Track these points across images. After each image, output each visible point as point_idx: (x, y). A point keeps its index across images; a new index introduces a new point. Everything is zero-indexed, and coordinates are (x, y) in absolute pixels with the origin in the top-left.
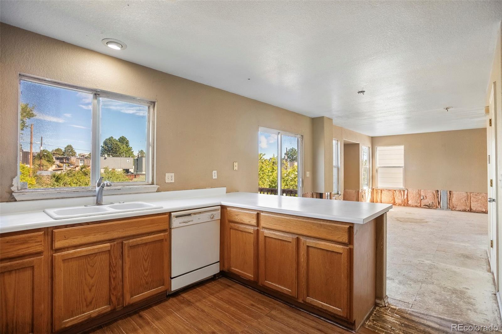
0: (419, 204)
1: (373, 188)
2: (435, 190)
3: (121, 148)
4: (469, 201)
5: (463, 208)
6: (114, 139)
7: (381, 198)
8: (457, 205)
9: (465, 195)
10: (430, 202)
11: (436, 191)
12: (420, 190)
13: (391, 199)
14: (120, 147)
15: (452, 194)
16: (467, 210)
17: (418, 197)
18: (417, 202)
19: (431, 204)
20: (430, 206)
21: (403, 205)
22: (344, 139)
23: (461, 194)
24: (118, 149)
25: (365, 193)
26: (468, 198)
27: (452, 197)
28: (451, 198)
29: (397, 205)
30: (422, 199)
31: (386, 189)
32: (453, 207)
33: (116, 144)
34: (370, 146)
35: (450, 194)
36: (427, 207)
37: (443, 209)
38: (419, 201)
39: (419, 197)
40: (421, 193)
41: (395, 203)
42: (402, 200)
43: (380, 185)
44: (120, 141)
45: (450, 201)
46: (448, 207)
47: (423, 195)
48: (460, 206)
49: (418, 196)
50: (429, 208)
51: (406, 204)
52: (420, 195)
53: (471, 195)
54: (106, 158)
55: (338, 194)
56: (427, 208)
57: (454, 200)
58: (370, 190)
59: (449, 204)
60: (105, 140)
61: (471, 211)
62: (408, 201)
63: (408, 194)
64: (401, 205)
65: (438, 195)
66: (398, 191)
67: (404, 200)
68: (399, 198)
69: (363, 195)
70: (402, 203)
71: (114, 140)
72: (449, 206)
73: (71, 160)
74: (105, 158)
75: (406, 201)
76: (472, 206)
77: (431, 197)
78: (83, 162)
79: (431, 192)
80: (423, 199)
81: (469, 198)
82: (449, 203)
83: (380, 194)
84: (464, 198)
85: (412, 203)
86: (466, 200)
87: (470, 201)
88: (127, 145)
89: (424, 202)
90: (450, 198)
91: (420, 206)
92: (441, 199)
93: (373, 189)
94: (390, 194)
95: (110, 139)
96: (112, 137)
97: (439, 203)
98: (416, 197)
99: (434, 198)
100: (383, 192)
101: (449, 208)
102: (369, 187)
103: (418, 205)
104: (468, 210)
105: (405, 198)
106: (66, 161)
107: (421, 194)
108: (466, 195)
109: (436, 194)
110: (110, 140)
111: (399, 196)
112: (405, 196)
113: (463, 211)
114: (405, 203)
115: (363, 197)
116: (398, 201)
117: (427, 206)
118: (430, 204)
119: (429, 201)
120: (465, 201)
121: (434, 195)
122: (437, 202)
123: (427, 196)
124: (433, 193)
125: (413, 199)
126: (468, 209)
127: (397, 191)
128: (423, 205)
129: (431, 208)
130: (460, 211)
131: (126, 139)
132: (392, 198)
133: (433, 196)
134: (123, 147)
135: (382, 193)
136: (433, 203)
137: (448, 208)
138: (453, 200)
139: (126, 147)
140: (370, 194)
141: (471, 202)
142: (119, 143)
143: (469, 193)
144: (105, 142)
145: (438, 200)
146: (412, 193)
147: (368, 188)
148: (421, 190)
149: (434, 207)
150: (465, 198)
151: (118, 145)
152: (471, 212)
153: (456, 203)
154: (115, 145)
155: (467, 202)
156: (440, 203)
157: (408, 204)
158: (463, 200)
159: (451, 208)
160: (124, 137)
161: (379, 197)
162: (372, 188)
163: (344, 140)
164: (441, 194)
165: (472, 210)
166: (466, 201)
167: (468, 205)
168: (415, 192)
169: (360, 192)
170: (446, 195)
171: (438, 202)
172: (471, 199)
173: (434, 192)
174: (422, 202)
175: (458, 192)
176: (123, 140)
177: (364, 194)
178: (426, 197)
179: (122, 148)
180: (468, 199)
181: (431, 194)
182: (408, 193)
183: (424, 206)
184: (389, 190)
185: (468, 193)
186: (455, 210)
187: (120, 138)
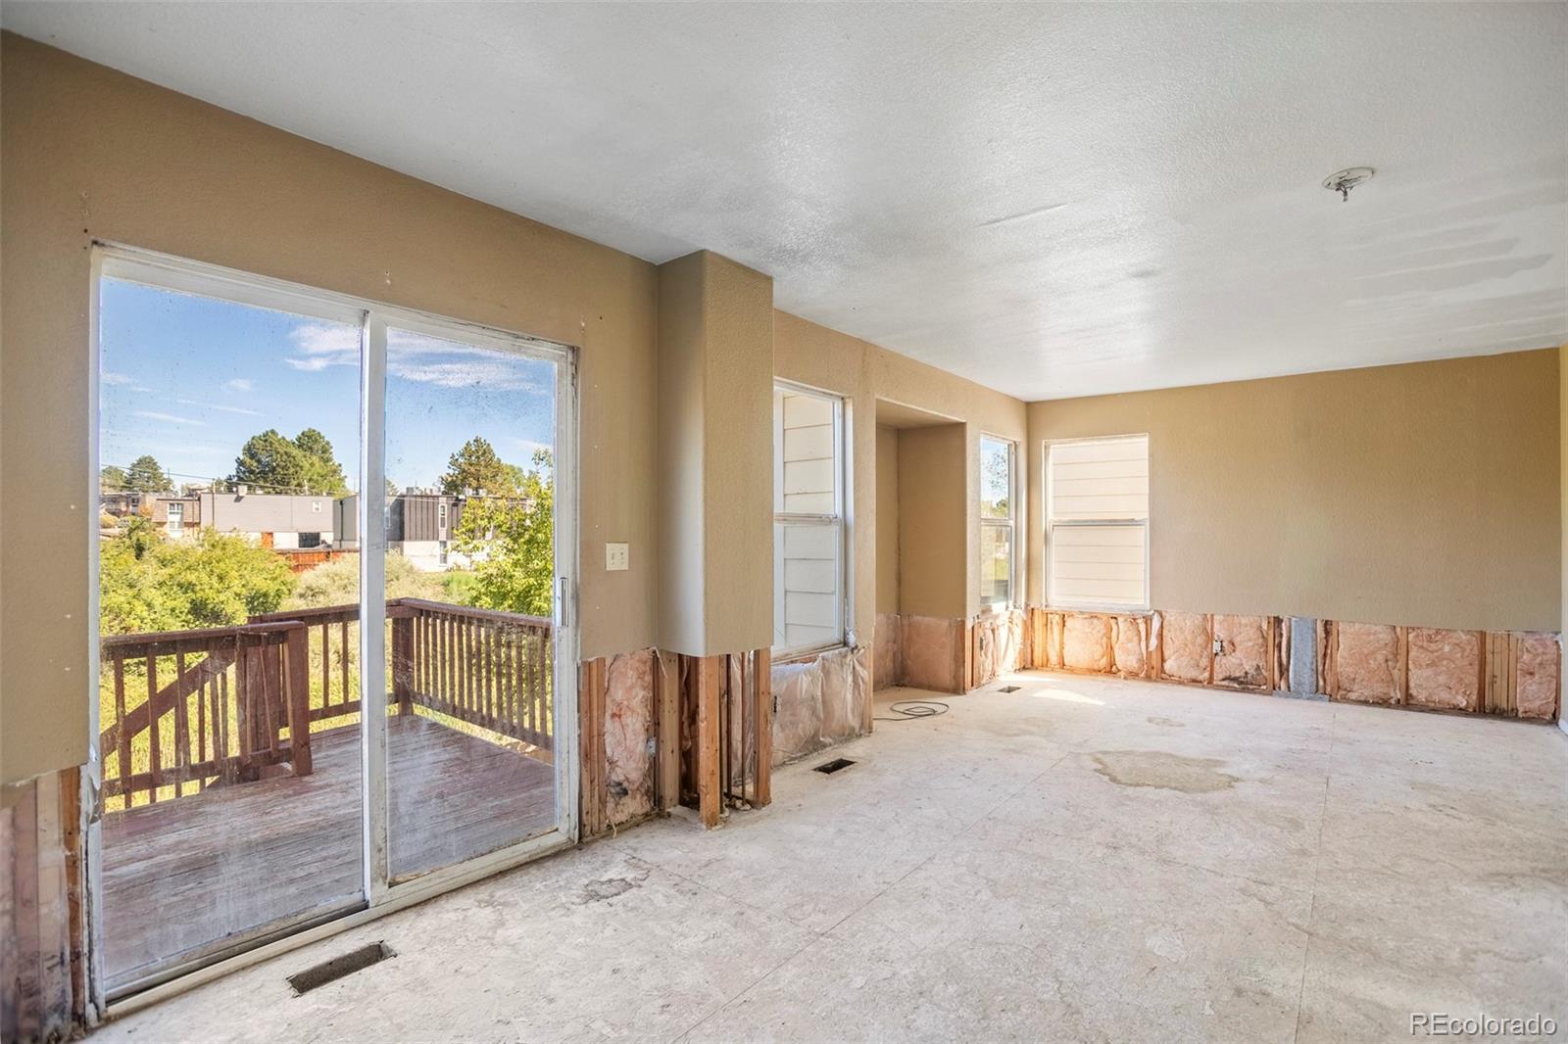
0: (1206, 675)
1: (1032, 606)
2: (1268, 618)
3: (301, 467)
4: (1401, 664)
5: (1379, 690)
6: (280, 437)
7: (1062, 647)
8: (1354, 679)
9: (1385, 636)
10: (1249, 667)
11: (1272, 620)
12: (1209, 616)
13: (1099, 650)
14: (301, 464)
15: (1335, 632)
16: (1393, 701)
17: (1200, 646)
18: (1198, 666)
19: (1252, 672)
20: (1247, 683)
21: (1143, 675)
22: (877, 396)
23: (1369, 634)
24: (292, 470)
25: (993, 630)
26: (1399, 650)
27: (1335, 646)
28: (1329, 651)
29: (1122, 674)
30: (1216, 654)
31: (1081, 613)
32: (1339, 688)
33: (286, 453)
34: (1019, 437)
35: (1327, 633)
36: (1236, 685)
37: (1298, 696)
38: (1204, 662)
39: (1204, 646)
40: (1212, 629)
41: (1114, 669)
42: (1142, 654)
43: (1056, 594)
44: (300, 446)
45: (1327, 662)
46: (1317, 686)
47: (1222, 637)
48: (1364, 683)
49: (1200, 640)
50: (1243, 690)
51: (1154, 671)
52: (1210, 638)
53: (1411, 636)
54: (242, 497)
55: (845, 644)
56: (1236, 690)
57: (1341, 656)
58: (1020, 614)
59: (1320, 673)
60: (250, 439)
61: (1407, 703)
62: (1163, 660)
63: (1165, 632)
64: (1137, 675)
65: (1281, 635)
66: (1126, 620)
67: (1149, 654)
68: (1129, 645)
69: (981, 640)
70: (1141, 668)
71: (279, 440)
72: (1321, 683)
73: (144, 503)
74: (239, 499)
75: (1156, 661)
76: (1412, 685)
77: (1250, 644)
78: (180, 511)
79: (1251, 624)
80: (1221, 654)
81: (1403, 651)
82: (1320, 668)
83: (1056, 629)
84: (1380, 649)
85: (1179, 667)
86: (1390, 657)
87: (1407, 664)
88: (326, 456)
89: (1227, 665)
90: (1326, 647)
91: (1211, 680)
92: (1292, 651)
93: (1033, 609)
94: (1094, 632)
95: (268, 438)
96: (273, 432)
97: (1283, 670)
98: (1194, 645)
99: (1262, 650)
100: (1069, 622)
101: (1321, 691)
102: (1015, 602)
103: (1201, 678)
104: (1399, 701)
105: (1150, 649)
106: (128, 506)
107: (1212, 633)
108: (1389, 638)
109: (1271, 633)
110: (266, 441)
111: (1130, 640)
112: (1154, 642)
113: (1375, 704)
114: (1153, 668)
115: (981, 648)
116: (1126, 659)
117: (1235, 679)
118: (1246, 673)
119: (1244, 661)
120: (1387, 661)
121: (1263, 637)
122: (1276, 664)
123: (1237, 641)
124: (1260, 628)
125: (1181, 652)
126: (1399, 697)
127: (1120, 620)
128: (1221, 677)
129: (1253, 692)
130: (1366, 703)
131: (323, 438)
132: (1105, 646)
133: (1261, 640)
134: (309, 464)
135: (1064, 625)
136: (1258, 666)
137: (1317, 691)
138: (1339, 659)
139: (322, 464)
140: (1018, 631)
141: (1407, 669)
142: (295, 452)
143: (1401, 628)
144: (250, 448)
145: (1280, 657)
146: (1181, 628)
147: (1011, 608)
148: (1212, 616)
149: (1264, 687)
150: (1385, 652)
151: (294, 457)
152: (1410, 710)
153: (1351, 669)
154: (282, 456)
155: (1394, 668)
156: (1288, 670)
157: (1163, 671)
158: (1375, 659)
159: (1330, 689)
160: (314, 431)
161: (1053, 641)
162: (1027, 605)
163: (877, 400)
164: (1290, 632)
165: (1411, 702)
166: (1390, 663)
167: (1396, 678)
168: (1191, 623)
169: (969, 625)
170: (1309, 635)
171: (1280, 664)
172: (1412, 654)
173: (1265, 626)
174: (1217, 667)
175: (1357, 626)
176: (310, 442)
177: (989, 632)
178: (1233, 644)
179: (307, 465)
180: (1396, 655)
181: (1251, 633)
182: (1162, 627)
183: (1225, 683)
184: (1093, 616)
185: (1398, 630)
186: (1346, 700)
187: (303, 434)
